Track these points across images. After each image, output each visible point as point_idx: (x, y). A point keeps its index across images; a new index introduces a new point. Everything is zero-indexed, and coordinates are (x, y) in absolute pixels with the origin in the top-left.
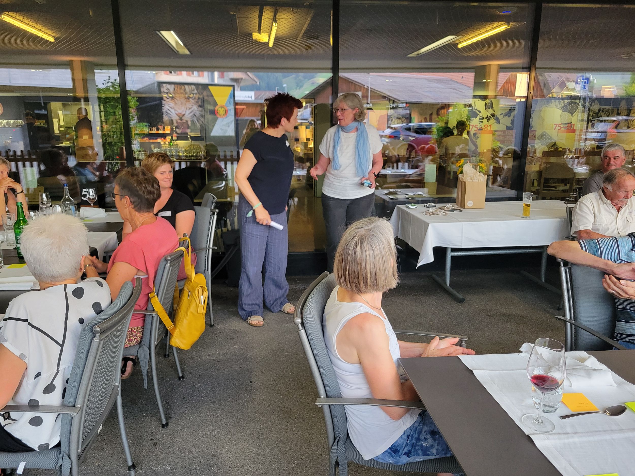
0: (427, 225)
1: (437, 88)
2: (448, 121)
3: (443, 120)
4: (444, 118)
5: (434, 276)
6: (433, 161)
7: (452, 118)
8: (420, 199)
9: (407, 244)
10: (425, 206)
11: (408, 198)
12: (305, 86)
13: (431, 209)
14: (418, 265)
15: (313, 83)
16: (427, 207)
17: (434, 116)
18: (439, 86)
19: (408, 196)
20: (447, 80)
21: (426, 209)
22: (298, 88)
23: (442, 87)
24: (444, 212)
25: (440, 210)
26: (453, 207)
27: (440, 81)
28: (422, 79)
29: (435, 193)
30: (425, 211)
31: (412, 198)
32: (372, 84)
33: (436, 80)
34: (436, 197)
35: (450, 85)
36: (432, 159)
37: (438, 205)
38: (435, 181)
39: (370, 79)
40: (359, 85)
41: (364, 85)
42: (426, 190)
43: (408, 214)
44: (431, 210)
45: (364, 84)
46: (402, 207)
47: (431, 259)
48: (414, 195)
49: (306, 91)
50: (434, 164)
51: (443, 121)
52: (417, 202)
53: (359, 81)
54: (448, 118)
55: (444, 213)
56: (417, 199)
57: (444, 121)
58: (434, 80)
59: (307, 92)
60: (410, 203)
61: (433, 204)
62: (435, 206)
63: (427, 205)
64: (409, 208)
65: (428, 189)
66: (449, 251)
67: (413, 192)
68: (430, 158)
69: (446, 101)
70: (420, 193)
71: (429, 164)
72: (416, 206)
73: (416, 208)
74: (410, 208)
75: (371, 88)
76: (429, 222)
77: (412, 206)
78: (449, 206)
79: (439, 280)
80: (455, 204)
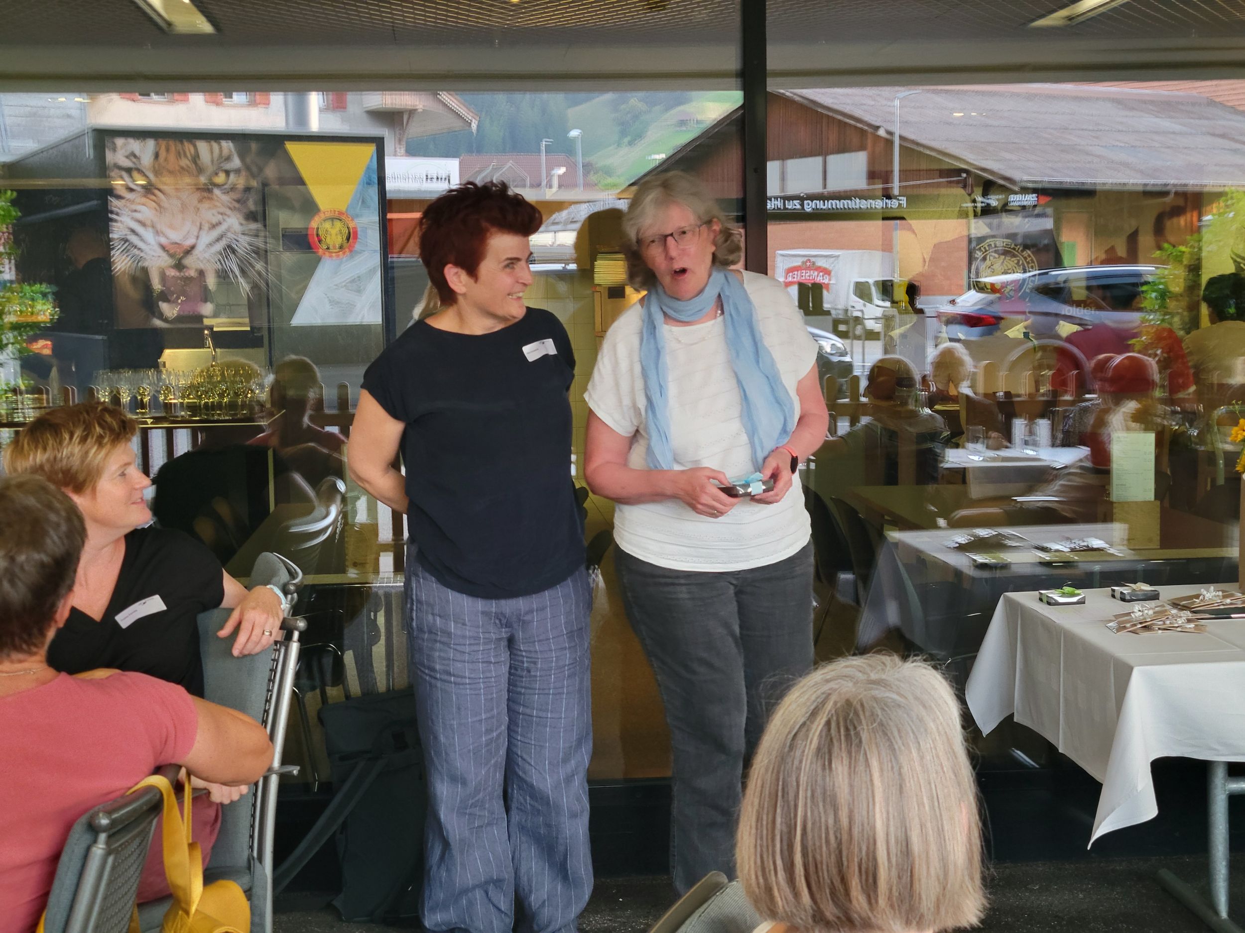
0: (1124, 673)
1: (1157, 133)
2: (1199, 259)
3: (1178, 259)
4: (1182, 248)
5: (1167, 875)
6: (1142, 419)
7: (1213, 247)
8: (1097, 568)
9: (1051, 749)
10: (1118, 595)
11: (1048, 564)
12: (653, 133)
13: (1137, 607)
14: (1098, 833)
15: (682, 123)
16: (1123, 599)
17: (1146, 240)
18: (1165, 124)
19: (1046, 557)
20: (1193, 104)
21: (1120, 607)
22: (626, 140)
23: (1177, 128)
24: (1189, 621)
25: (1174, 611)
26: (1228, 601)
27: (1166, 107)
28: (1097, 99)
29: (1156, 544)
30: (1117, 616)
31: (1068, 564)
32: (905, 123)
33: (1152, 102)
34: (1160, 556)
35: (1205, 122)
36: (1138, 410)
37: (1169, 592)
38: (1150, 496)
39: (897, 103)
40: (856, 127)
41: (878, 128)
42: (1118, 530)
43: (1049, 627)
44: (1140, 611)
45: (877, 124)
46: (1026, 599)
47: (1149, 810)
48: (1073, 550)
49: (659, 153)
50: (1147, 429)
51: (1181, 262)
52: (1086, 581)
53: (858, 113)
54: (1200, 249)
55: (1192, 625)
56: (1084, 567)
57: (1185, 262)
58: (1145, 102)
59: (662, 156)
60: (1056, 583)
61: (1146, 587)
62: (1155, 597)
63: (1126, 590)
64: (1050, 603)
65: (1126, 526)
66: (1219, 776)
67: (1068, 539)
68: (1131, 406)
69: (1192, 181)
70: (1096, 543)
71: (1128, 429)
72: (1082, 593)
73: (1082, 602)
74: (1057, 604)
75: (902, 138)
76: (1131, 662)
77: (1064, 595)
78: (1210, 594)
79: (1186, 890)
80: (1236, 585)
